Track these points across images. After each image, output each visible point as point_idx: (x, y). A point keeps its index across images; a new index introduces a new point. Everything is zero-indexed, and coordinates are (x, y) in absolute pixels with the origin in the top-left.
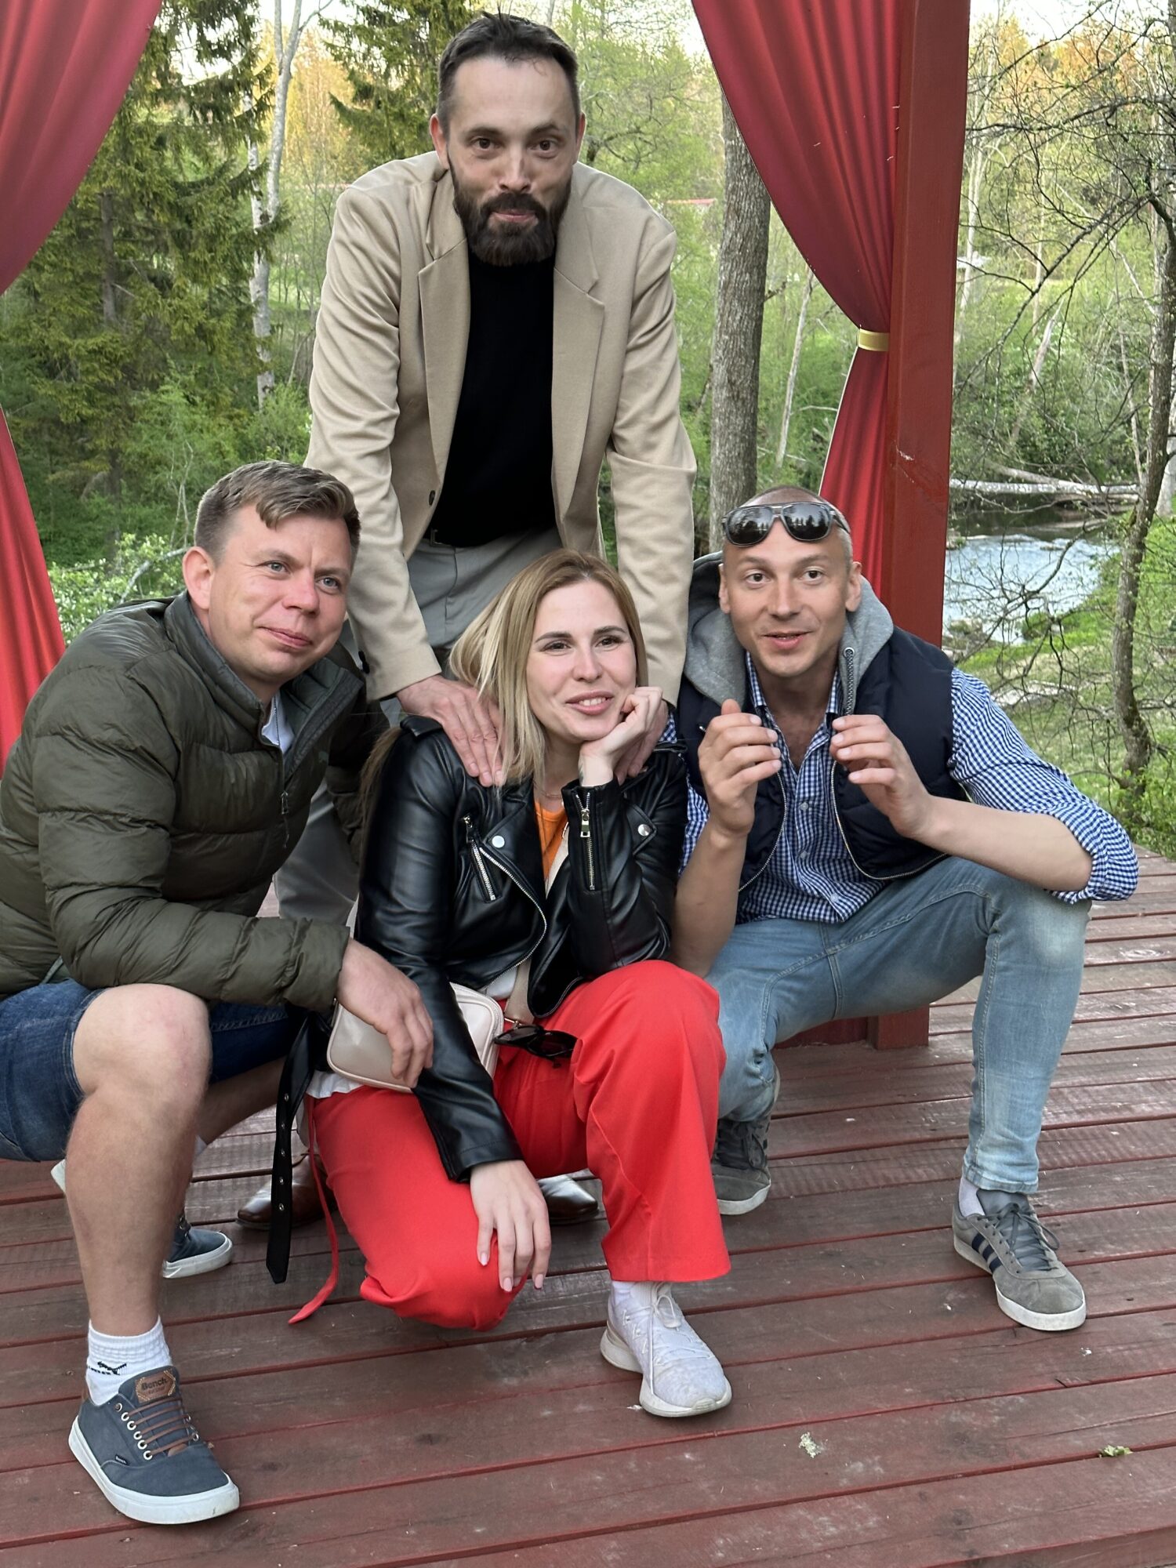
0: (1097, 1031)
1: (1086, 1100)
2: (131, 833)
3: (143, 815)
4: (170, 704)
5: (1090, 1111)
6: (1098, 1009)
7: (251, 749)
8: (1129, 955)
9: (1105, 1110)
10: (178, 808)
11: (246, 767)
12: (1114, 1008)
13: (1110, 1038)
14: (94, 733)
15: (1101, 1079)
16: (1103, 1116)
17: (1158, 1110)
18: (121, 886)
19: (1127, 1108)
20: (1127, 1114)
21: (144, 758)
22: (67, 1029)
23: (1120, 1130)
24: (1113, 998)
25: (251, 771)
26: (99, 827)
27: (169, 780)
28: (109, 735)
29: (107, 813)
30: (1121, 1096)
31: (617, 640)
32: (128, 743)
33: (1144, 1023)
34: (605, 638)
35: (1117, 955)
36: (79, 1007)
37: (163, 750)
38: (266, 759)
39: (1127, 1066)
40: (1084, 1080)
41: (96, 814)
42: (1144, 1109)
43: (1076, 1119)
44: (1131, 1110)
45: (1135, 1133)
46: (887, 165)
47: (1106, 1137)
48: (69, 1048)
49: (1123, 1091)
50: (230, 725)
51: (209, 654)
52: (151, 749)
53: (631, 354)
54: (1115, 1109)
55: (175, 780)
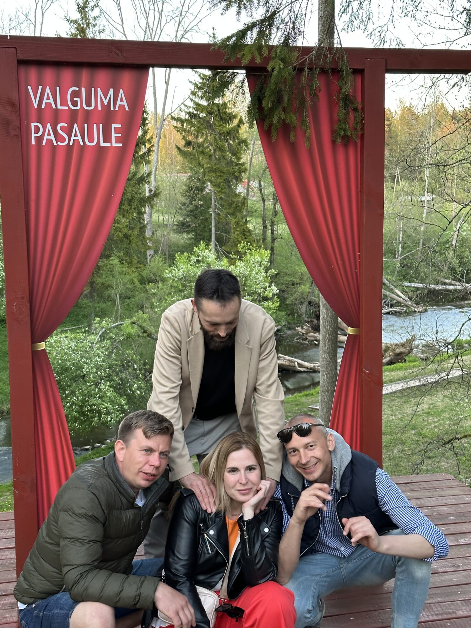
0: (447, 577)
1: (440, 609)
2: (88, 545)
3: (92, 539)
4: (103, 498)
5: (440, 614)
6: (448, 567)
7: (131, 508)
8: (462, 541)
9: (446, 614)
11: (130, 514)
12: (454, 566)
13: (451, 580)
14: (78, 511)
15: (446, 600)
16: (445, 616)
17: (466, 614)
18: (84, 565)
19: (454, 613)
20: (454, 616)
21: (94, 518)
22: (68, 616)
23: (451, 623)
24: (454, 561)
25: (131, 515)
26: (78, 544)
27: (101, 525)
28: (82, 511)
29: (80, 539)
30: (453, 607)
31: (254, 469)
32: (88, 514)
33: (464, 573)
34: (250, 468)
35: (457, 540)
36: (72, 608)
37: (100, 515)
38: (136, 511)
39: (456, 593)
40: (440, 600)
41: (77, 539)
42: (460, 613)
43: (435, 618)
44: (455, 613)
45: (456, 624)
46: (356, 273)
47: (445, 626)
48: (69, 623)
49: (453, 604)
50: (124, 501)
51: (119, 477)
52: (96, 515)
53: (260, 362)
54: (450, 613)
55: (104, 525)
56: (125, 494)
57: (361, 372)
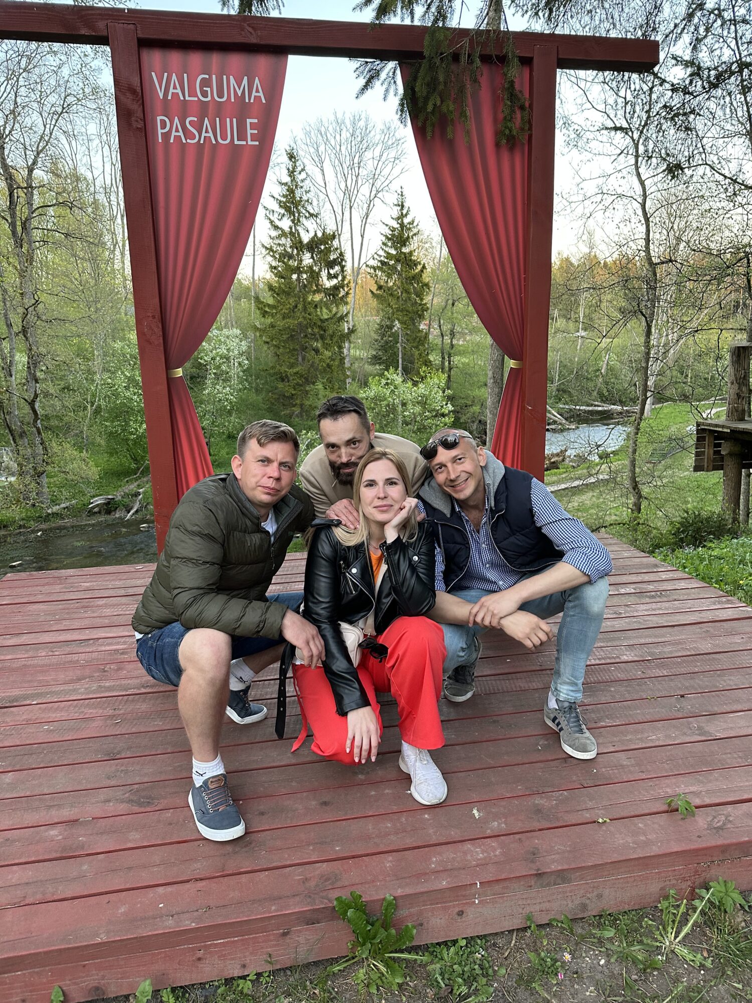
0: (608, 623)
1: (602, 653)
2: (203, 567)
3: (208, 560)
4: (221, 517)
5: (603, 659)
6: (609, 614)
7: (258, 532)
8: (623, 591)
9: (609, 658)
10: (225, 555)
11: (256, 538)
12: (615, 613)
13: (613, 626)
14: (190, 528)
15: (609, 644)
16: (608, 661)
17: (630, 659)
18: (198, 588)
19: (618, 657)
20: (618, 660)
21: (209, 537)
22: (176, 645)
23: (615, 667)
24: (616, 609)
25: (257, 541)
26: (190, 565)
27: (220, 546)
28: (195, 529)
29: (193, 559)
30: (616, 652)
31: (395, 483)
32: (203, 532)
33: (627, 620)
34: (390, 482)
35: (618, 590)
36: (182, 636)
37: (217, 533)
38: (263, 535)
39: (619, 639)
40: (602, 644)
41: (190, 560)
42: (625, 658)
43: (598, 662)
44: (620, 658)
45: (620, 668)
46: (521, 298)
47: (609, 670)
48: (177, 653)
49: (617, 650)
50: (249, 523)
51: (240, 495)
52: (212, 533)
54: (613, 658)
55: (223, 546)
56: (249, 515)
57: (524, 408)
